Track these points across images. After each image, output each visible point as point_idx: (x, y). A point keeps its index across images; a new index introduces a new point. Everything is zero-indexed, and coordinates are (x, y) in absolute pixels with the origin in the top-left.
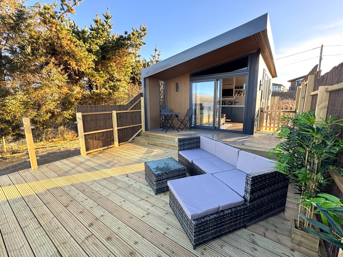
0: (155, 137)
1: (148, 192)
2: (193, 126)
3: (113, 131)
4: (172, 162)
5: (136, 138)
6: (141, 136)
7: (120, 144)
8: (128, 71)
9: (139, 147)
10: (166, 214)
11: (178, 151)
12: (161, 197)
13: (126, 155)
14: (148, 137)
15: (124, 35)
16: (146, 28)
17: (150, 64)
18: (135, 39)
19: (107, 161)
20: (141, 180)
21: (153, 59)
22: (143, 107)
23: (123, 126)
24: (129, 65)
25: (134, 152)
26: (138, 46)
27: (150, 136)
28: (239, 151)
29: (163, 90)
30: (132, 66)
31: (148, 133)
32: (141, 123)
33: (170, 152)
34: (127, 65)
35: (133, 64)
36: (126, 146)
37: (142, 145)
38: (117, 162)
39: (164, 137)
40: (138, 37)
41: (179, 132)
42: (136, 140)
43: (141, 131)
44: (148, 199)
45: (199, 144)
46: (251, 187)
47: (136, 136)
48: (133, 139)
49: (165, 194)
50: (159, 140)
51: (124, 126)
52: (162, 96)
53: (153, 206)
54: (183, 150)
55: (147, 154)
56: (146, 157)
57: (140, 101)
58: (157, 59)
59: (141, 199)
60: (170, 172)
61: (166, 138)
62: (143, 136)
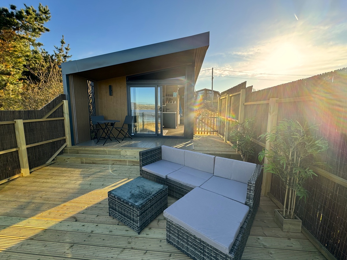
0: (90, 152)
1: (124, 233)
2: (133, 134)
3: (17, 152)
4: (146, 183)
5: (59, 157)
6: (66, 154)
7: (32, 170)
8: (19, 62)
9: (69, 169)
10: (170, 256)
11: (141, 167)
12: (147, 234)
13: (54, 185)
14: (78, 153)
15: (10, 11)
16: (49, 10)
17: (54, 57)
18: (32, 20)
19: (20, 204)
20: (102, 219)
21: (59, 53)
22: (67, 114)
23: (35, 143)
24: (20, 55)
25: (65, 178)
26: (37, 30)
27: (82, 152)
28: (215, 158)
29: (92, 92)
30: (27, 56)
31: (77, 148)
32: (64, 135)
33: (119, 169)
34: (16, 53)
35: (28, 54)
36: (45, 171)
37: (72, 166)
38: (42, 201)
39: (104, 151)
40: (36, 19)
41: (120, 143)
42: (58, 161)
43: (66, 147)
44: (133, 245)
45: (160, 155)
46: (254, 193)
47: (58, 155)
48: (54, 160)
49: (150, 229)
50: (97, 155)
51: (38, 142)
52: (91, 100)
53: (146, 252)
54: (146, 165)
55: (89, 177)
56: (90, 182)
57: (62, 105)
58: (64, 53)
59: (121, 249)
60: (153, 197)
61: (108, 152)
62: (68, 153)
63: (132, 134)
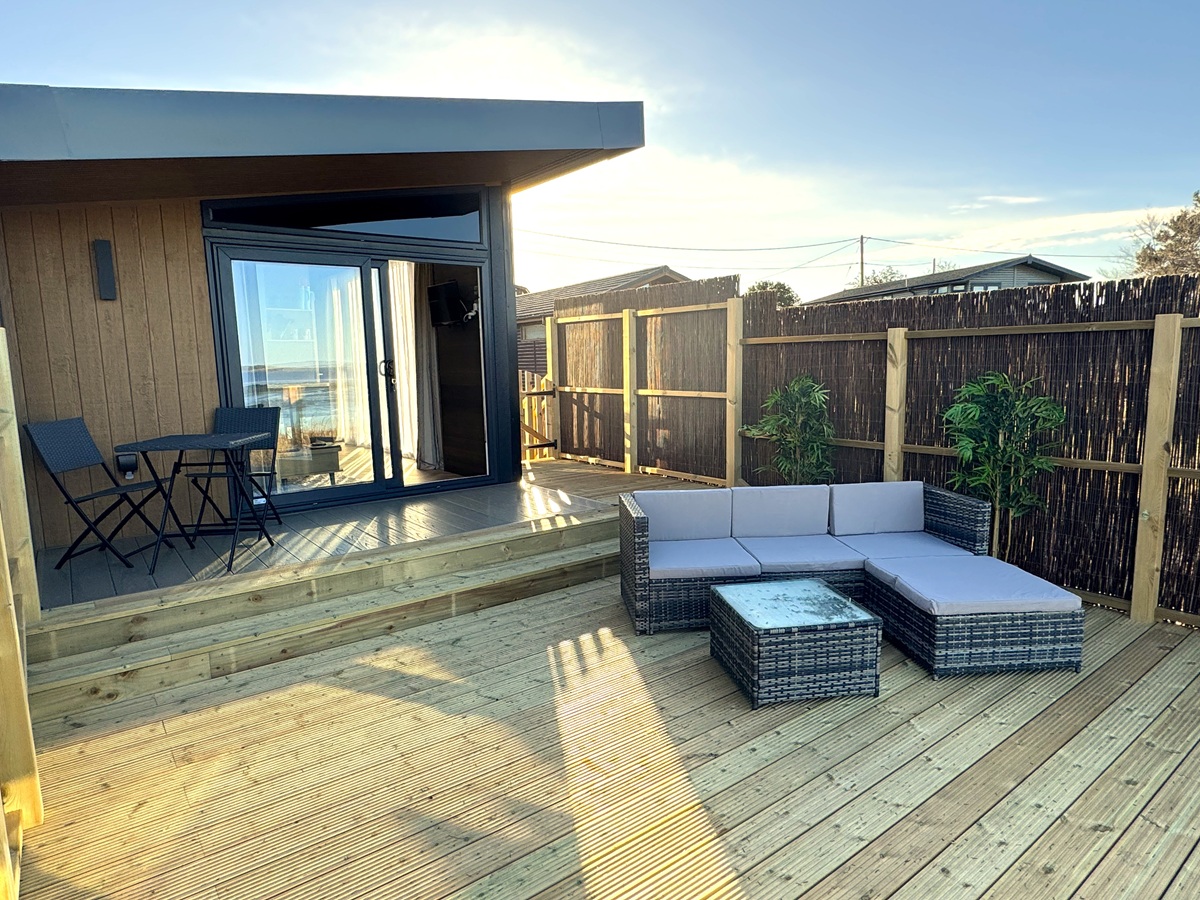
2: (262, 500)
61: (317, 585)
62: (55, 654)
63: (256, 502)
